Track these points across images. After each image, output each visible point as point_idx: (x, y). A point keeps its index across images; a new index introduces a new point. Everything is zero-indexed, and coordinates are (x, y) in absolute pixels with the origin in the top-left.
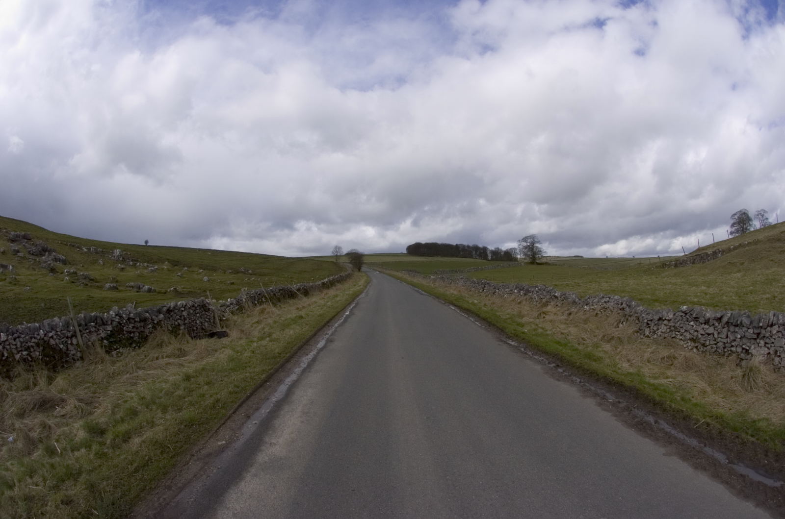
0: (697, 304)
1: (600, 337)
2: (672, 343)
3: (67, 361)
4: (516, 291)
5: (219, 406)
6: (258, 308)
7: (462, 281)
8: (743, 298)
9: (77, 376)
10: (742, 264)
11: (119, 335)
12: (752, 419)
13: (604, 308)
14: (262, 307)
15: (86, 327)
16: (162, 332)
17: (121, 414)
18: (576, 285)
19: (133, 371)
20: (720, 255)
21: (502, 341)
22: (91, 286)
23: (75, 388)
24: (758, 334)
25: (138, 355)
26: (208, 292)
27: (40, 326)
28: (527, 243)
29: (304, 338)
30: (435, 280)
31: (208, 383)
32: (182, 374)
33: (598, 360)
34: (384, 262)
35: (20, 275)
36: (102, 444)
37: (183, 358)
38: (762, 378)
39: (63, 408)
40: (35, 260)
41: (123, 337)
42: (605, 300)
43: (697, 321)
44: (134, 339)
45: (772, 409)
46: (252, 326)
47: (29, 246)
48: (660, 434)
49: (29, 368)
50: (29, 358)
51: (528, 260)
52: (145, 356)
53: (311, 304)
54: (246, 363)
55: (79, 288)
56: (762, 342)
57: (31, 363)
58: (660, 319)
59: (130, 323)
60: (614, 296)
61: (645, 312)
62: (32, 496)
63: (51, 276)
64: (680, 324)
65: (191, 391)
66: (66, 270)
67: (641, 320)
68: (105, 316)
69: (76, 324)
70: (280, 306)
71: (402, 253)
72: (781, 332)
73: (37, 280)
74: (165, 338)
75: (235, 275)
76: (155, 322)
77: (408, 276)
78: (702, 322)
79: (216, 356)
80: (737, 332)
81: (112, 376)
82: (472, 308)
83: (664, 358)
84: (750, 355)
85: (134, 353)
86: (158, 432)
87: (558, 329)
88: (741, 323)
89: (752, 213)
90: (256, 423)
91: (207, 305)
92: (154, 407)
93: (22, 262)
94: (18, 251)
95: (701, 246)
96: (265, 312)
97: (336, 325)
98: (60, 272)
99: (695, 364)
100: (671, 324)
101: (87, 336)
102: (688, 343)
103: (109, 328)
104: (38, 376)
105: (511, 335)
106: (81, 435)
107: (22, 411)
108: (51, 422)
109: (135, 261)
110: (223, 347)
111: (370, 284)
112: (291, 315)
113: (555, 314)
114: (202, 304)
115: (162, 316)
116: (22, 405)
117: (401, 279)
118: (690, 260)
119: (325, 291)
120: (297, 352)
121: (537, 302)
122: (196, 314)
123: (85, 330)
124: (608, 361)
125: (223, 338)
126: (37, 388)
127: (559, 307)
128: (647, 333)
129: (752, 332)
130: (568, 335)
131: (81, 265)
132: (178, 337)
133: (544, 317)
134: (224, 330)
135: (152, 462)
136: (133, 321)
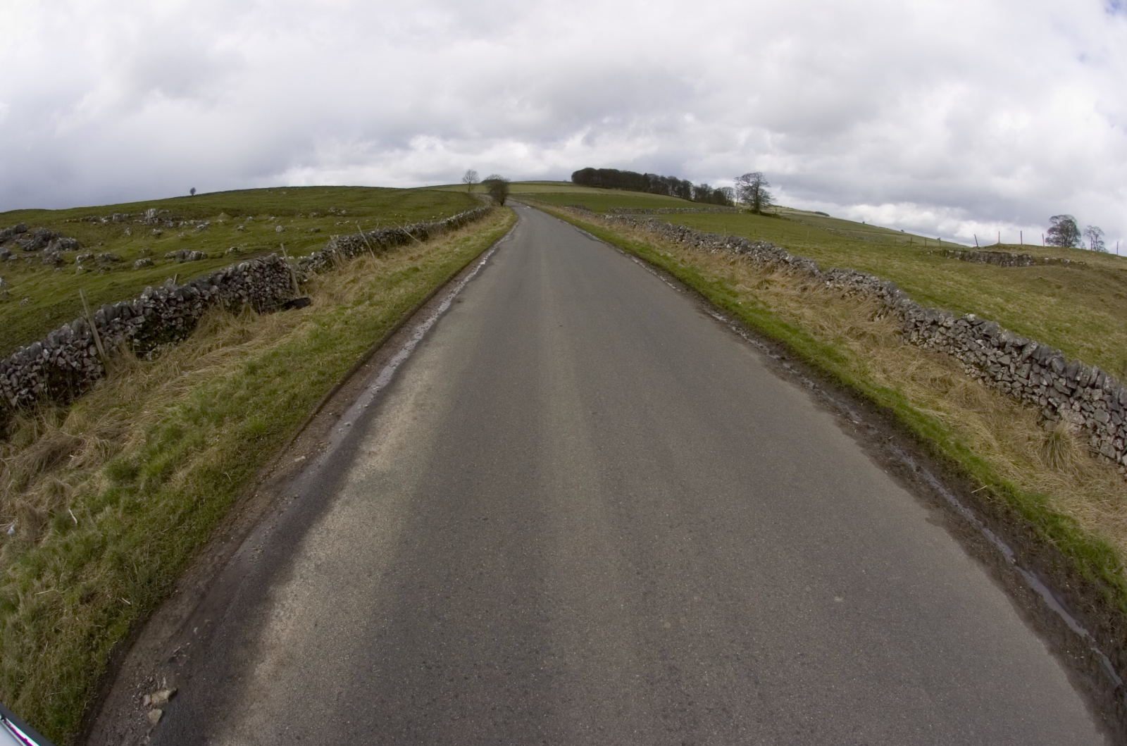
0: (988, 319)
1: (846, 329)
2: (948, 361)
3: (84, 385)
4: (728, 246)
5: (296, 405)
6: (355, 261)
7: (652, 226)
8: (1056, 335)
9: (98, 401)
10: (1059, 287)
11: (155, 326)
12: (1053, 511)
13: (855, 289)
14: (360, 259)
15: (108, 327)
16: (216, 310)
17: (160, 441)
18: (816, 252)
19: (176, 375)
20: (1028, 263)
21: (704, 313)
22: (115, 269)
23: (96, 420)
24: (1073, 391)
25: (183, 350)
26: (282, 245)
27: (42, 344)
28: (748, 181)
29: (420, 298)
30: (611, 221)
31: (282, 374)
32: (244, 366)
33: (841, 360)
34: (537, 194)
35: (13, 287)
36: (133, 492)
37: (247, 344)
38: (1071, 457)
39: (79, 454)
40: (35, 256)
41: (161, 328)
42: (857, 278)
43: (987, 341)
44: (177, 328)
45: (1081, 510)
46: (345, 287)
47: (25, 240)
48: (922, 488)
49: (31, 411)
50: (31, 397)
51: (748, 207)
52: (193, 350)
53: (431, 252)
54: (336, 339)
55: (99, 276)
56: (1077, 406)
57: (33, 403)
58: (934, 323)
59: (170, 306)
60: (870, 276)
61: (915, 307)
62: (42, 608)
63: (58, 271)
64: (963, 338)
65: (257, 388)
66: (78, 257)
67: (907, 318)
68: (134, 304)
69: (93, 325)
70: (386, 257)
71: (565, 182)
72: (1106, 402)
73: (38, 283)
74: (222, 320)
75: (322, 219)
76: (207, 298)
77: (572, 213)
78: (995, 345)
79: (293, 334)
80: (1042, 376)
81: (146, 389)
82: (664, 263)
83: (935, 380)
84: (1058, 417)
85: (177, 348)
86: (211, 457)
87: (786, 307)
88: (1050, 364)
89: (1081, 226)
90: (349, 425)
91: (280, 263)
92: (205, 420)
93: (15, 267)
94: (9, 254)
95: (1003, 242)
96: (365, 266)
97: (467, 279)
98: (70, 261)
99: (979, 401)
100: (950, 334)
101: (111, 340)
102: (971, 368)
103: (141, 319)
104: (45, 420)
105: (718, 306)
106: (104, 484)
107: (25, 479)
108: (63, 482)
109: (177, 219)
110: (303, 321)
111: (517, 224)
112: (401, 268)
113: (783, 286)
114: (273, 263)
115: (216, 287)
116: (24, 470)
117: (563, 218)
118: (984, 258)
119: (451, 234)
120: (409, 319)
121: (758, 265)
122: (264, 277)
123: (107, 331)
124: (854, 365)
125: (303, 308)
126: (45, 436)
127: (789, 277)
128: (914, 338)
129: (1064, 384)
130: (800, 318)
131: (100, 244)
132: (240, 315)
133: (767, 288)
134: (304, 297)
135: (202, 504)
136: (173, 302)
